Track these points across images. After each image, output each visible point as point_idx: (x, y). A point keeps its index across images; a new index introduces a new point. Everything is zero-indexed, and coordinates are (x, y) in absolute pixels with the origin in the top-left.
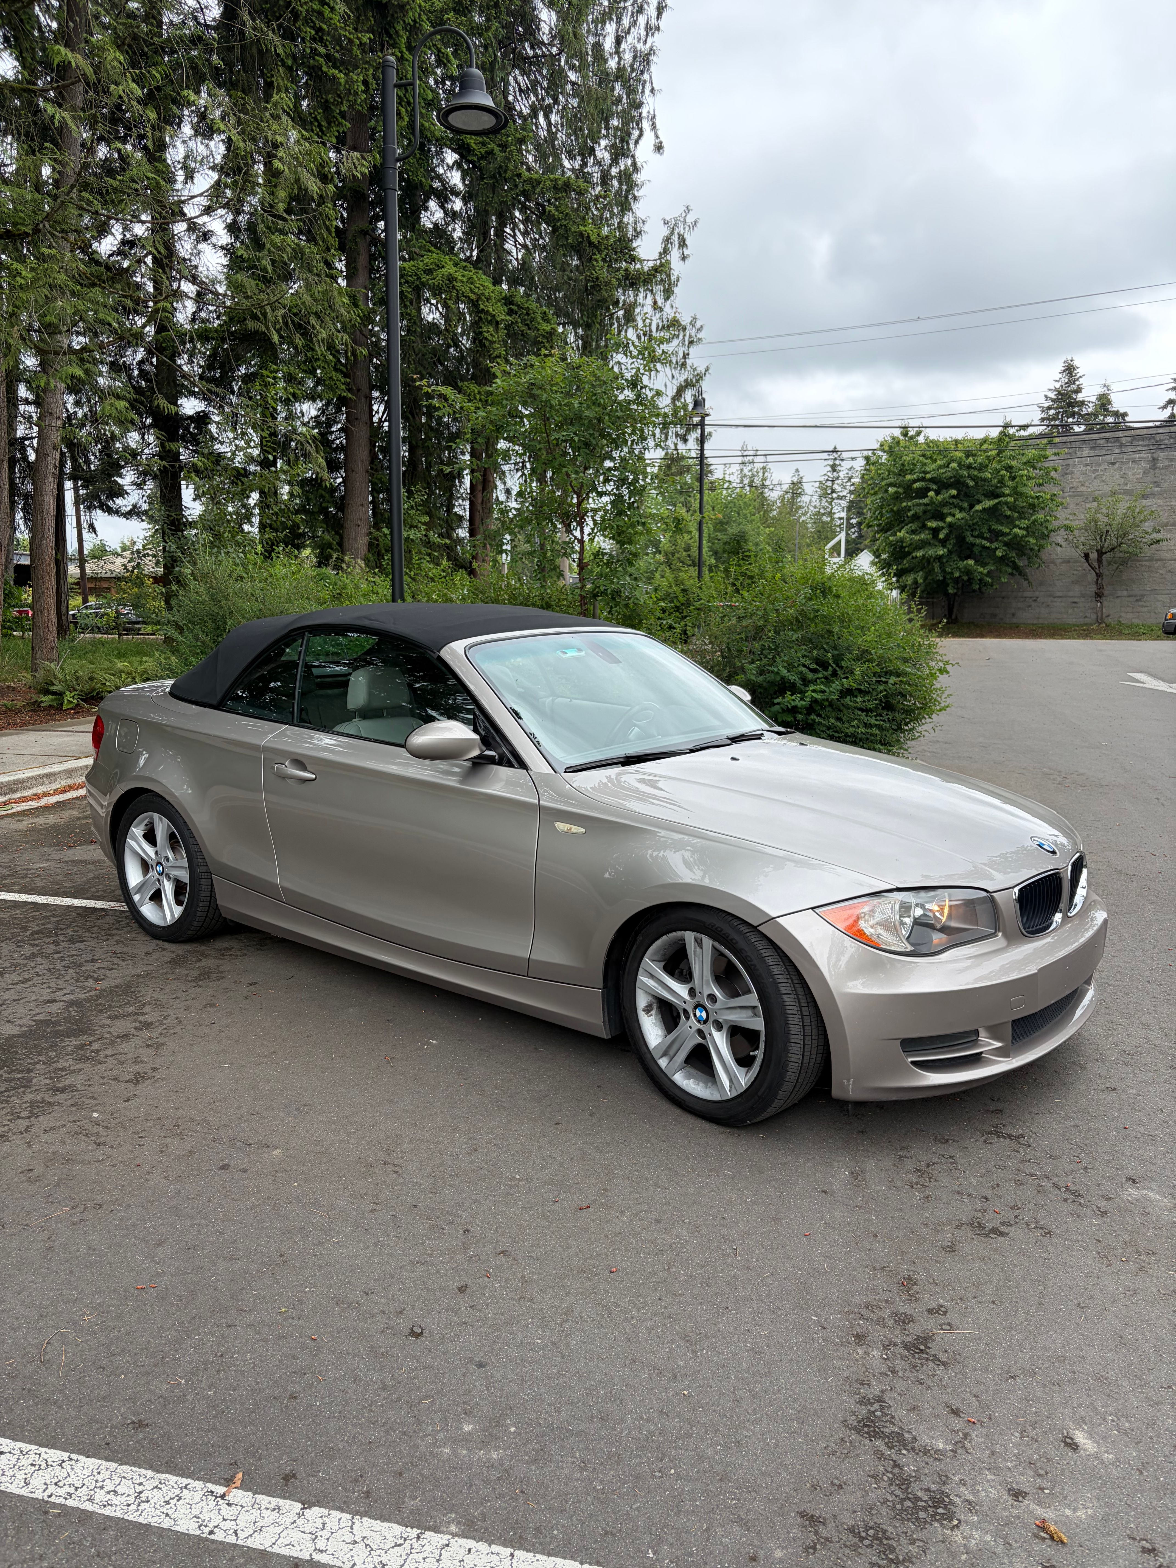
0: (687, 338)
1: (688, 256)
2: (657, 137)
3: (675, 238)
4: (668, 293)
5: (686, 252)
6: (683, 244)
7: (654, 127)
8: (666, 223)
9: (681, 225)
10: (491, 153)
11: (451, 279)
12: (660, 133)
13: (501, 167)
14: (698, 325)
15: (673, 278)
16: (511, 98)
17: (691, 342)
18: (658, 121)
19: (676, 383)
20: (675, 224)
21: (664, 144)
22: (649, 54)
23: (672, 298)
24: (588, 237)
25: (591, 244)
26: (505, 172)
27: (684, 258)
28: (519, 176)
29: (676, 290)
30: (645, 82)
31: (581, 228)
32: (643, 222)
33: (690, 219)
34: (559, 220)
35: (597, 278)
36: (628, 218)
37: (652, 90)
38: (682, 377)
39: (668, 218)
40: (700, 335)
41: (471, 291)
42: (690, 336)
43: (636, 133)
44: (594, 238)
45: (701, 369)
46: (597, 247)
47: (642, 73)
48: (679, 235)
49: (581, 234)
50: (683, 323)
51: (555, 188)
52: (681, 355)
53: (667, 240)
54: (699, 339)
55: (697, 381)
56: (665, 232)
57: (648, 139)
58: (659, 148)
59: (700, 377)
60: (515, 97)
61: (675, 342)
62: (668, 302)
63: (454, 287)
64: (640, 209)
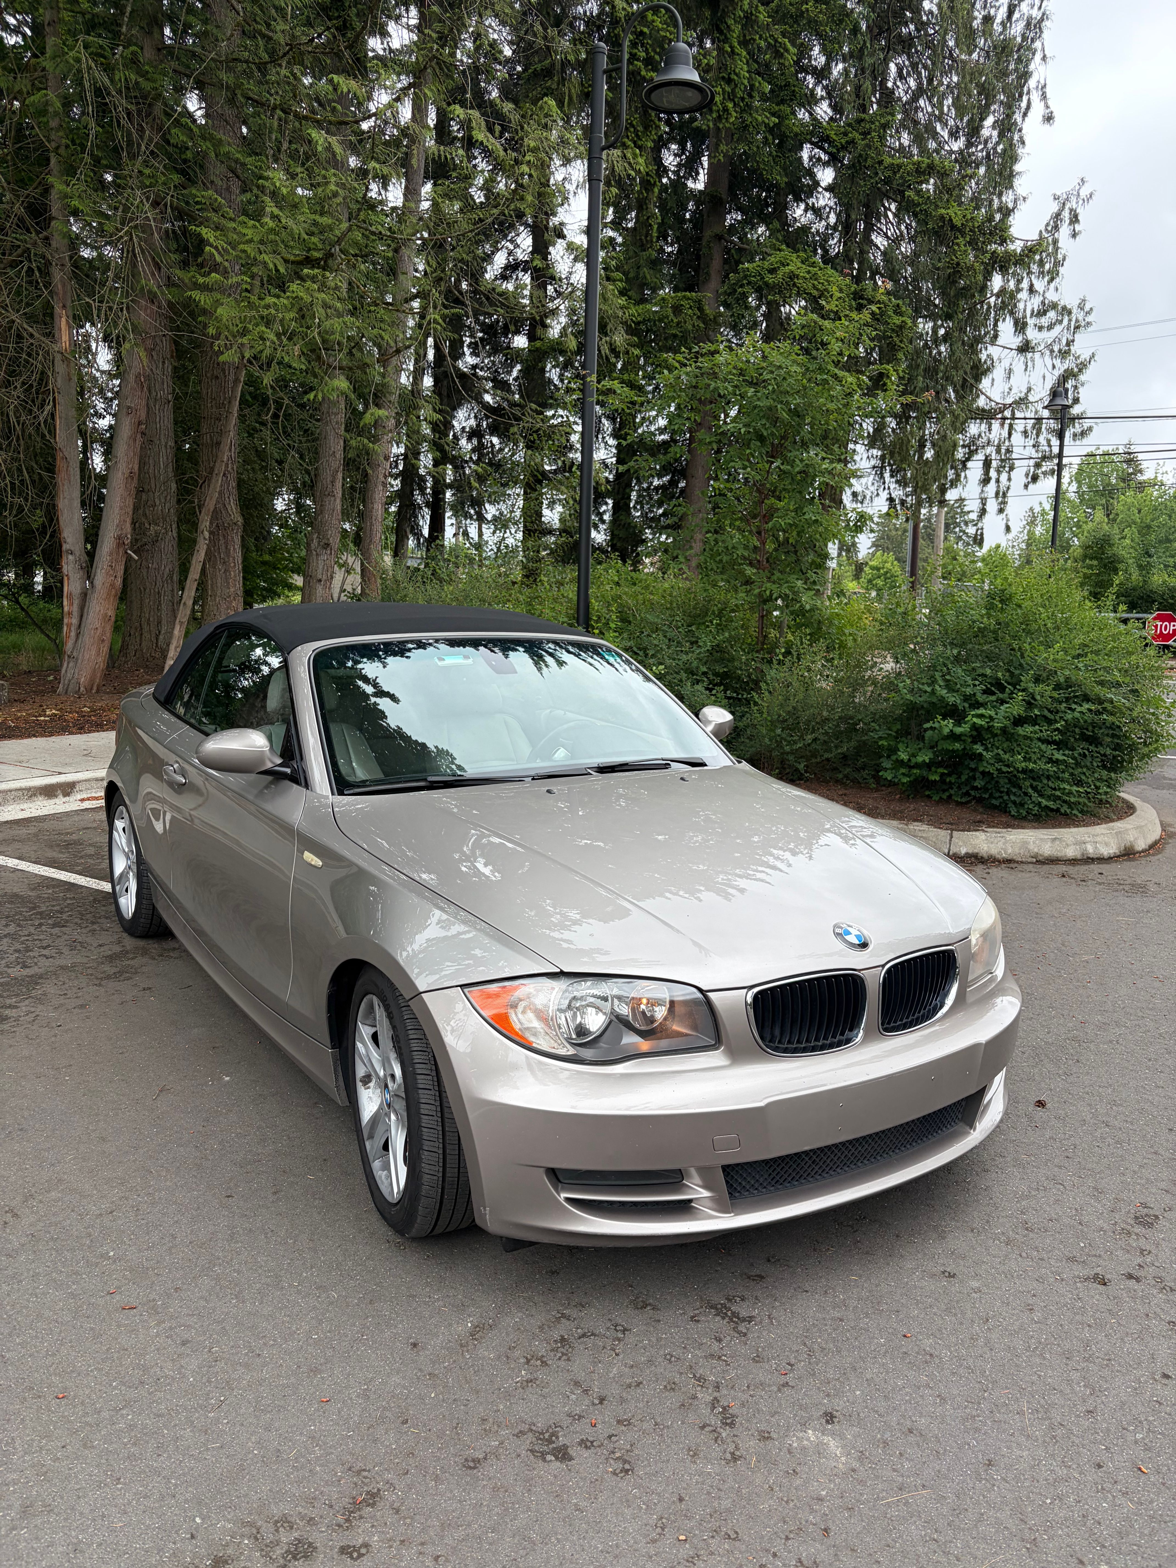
0: (1073, 323)
1: (1080, 232)
2: (1047, 107)
3: (1066, 214)
4: (1053, 275)
5: (1078, 228)
6: (1075, 219)
7: (1044, 97)
8: (1056, 198)
9: (1073, 199)
10: (852, 142)
11: (792, 276)
12: (1050, 103)
13: (860, 155)
14: (1087, 308)
15: (1060, 257)
16: (890, 85)
17: (1077, 327)
18: (1048, 90)
19: (1057, 373)
20: (1067, 199)
21: (1055, 114)
22: (1042, 20)
23: (1057, 280)
24: (951, 220)
25: (953, 227)
26: (866, 160)
27: (1074, 235)
28: (880, 163)
29: (1062, 270)
30: (1036, 50)
31: (943, 211)
32: (1024, 199)
33: (1084, 192)
34: (919, 204)
35: (958, 264)
36: (1008, 198)
37: (1044, 58)
38: (1062, 367)
39: (1058, 193)
40: (1089, 319)
41: (814, 287)
42: (1077, 321)
43: (1024, 104)
44: (957, 221)
45: (1085, 356)
46: (959, 230)
47: (1033, 41)
48: (1071, 210)
49: (942, 217)
50: (1069, 307)
51: (918, 171)
52: (1064, 342)
53: (1057, 216)
54: (1089, 324)
55: (1080, 371)
56: (1055, 207)
57: (1038, 110)
58: (1049, 119)
59: (1082, 367)
60: (895, 83)
61: (1058, 329)
62: (1052, 285)
63: (794, 285)
64: (1021, 185)
